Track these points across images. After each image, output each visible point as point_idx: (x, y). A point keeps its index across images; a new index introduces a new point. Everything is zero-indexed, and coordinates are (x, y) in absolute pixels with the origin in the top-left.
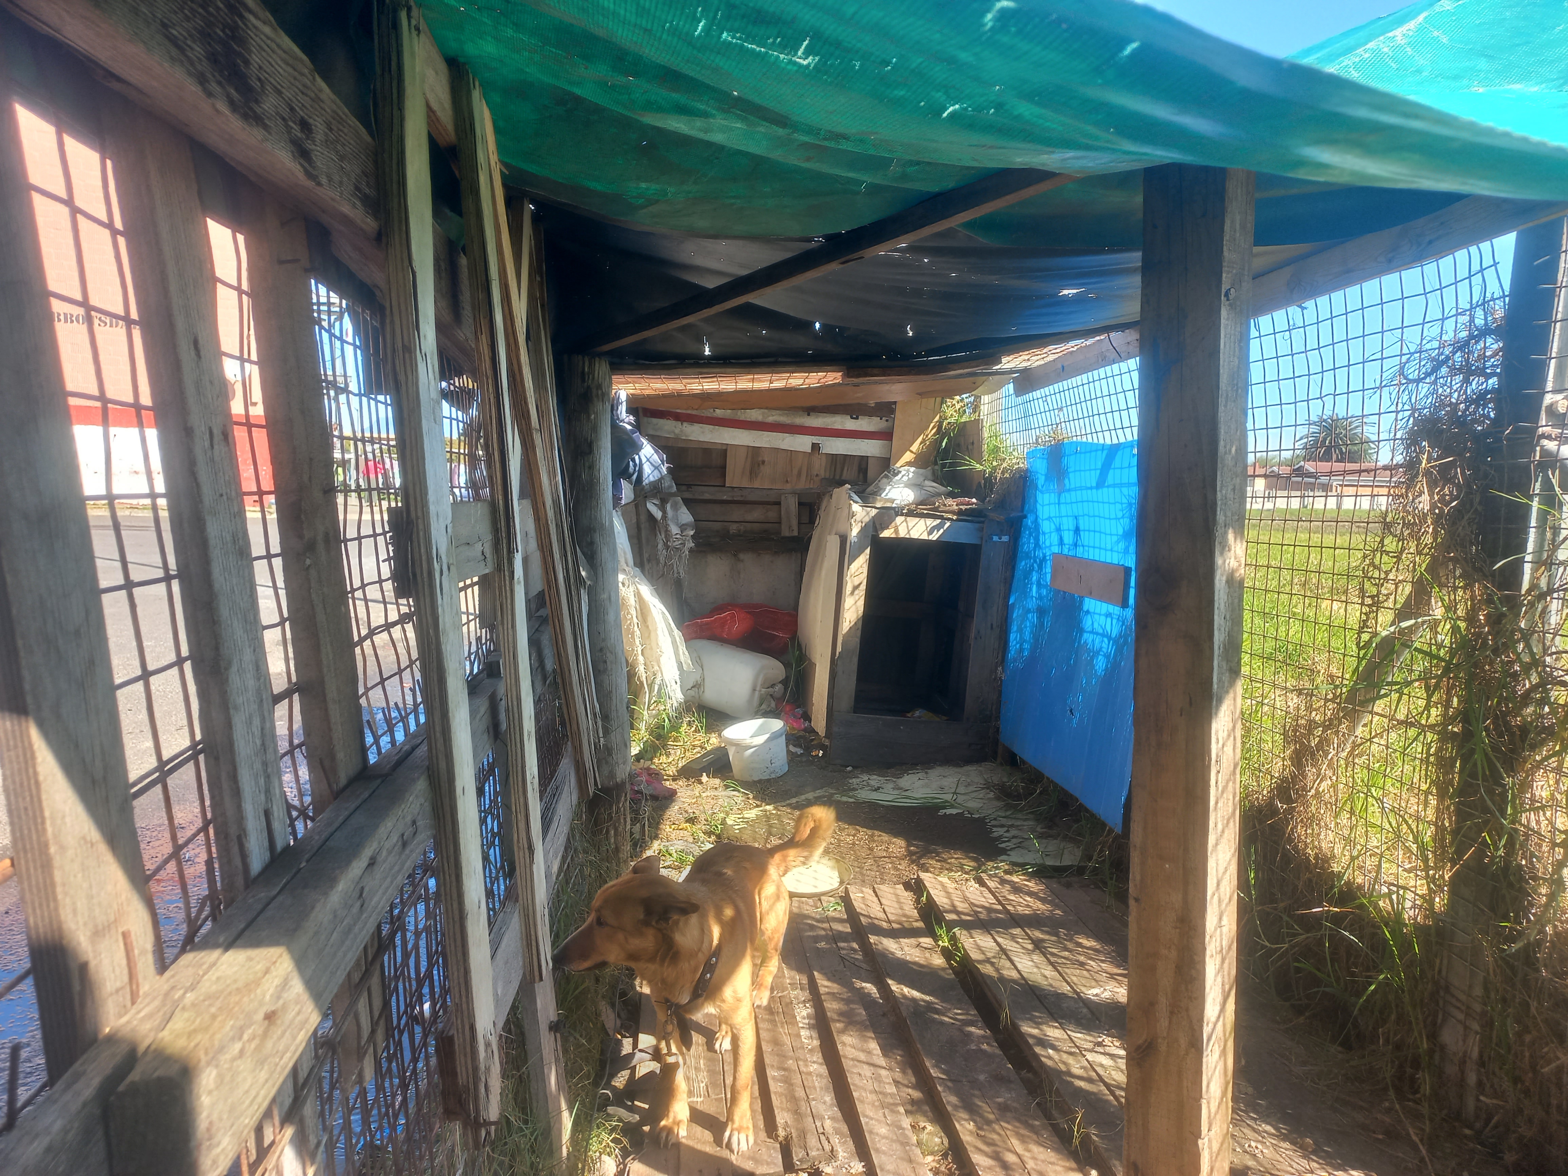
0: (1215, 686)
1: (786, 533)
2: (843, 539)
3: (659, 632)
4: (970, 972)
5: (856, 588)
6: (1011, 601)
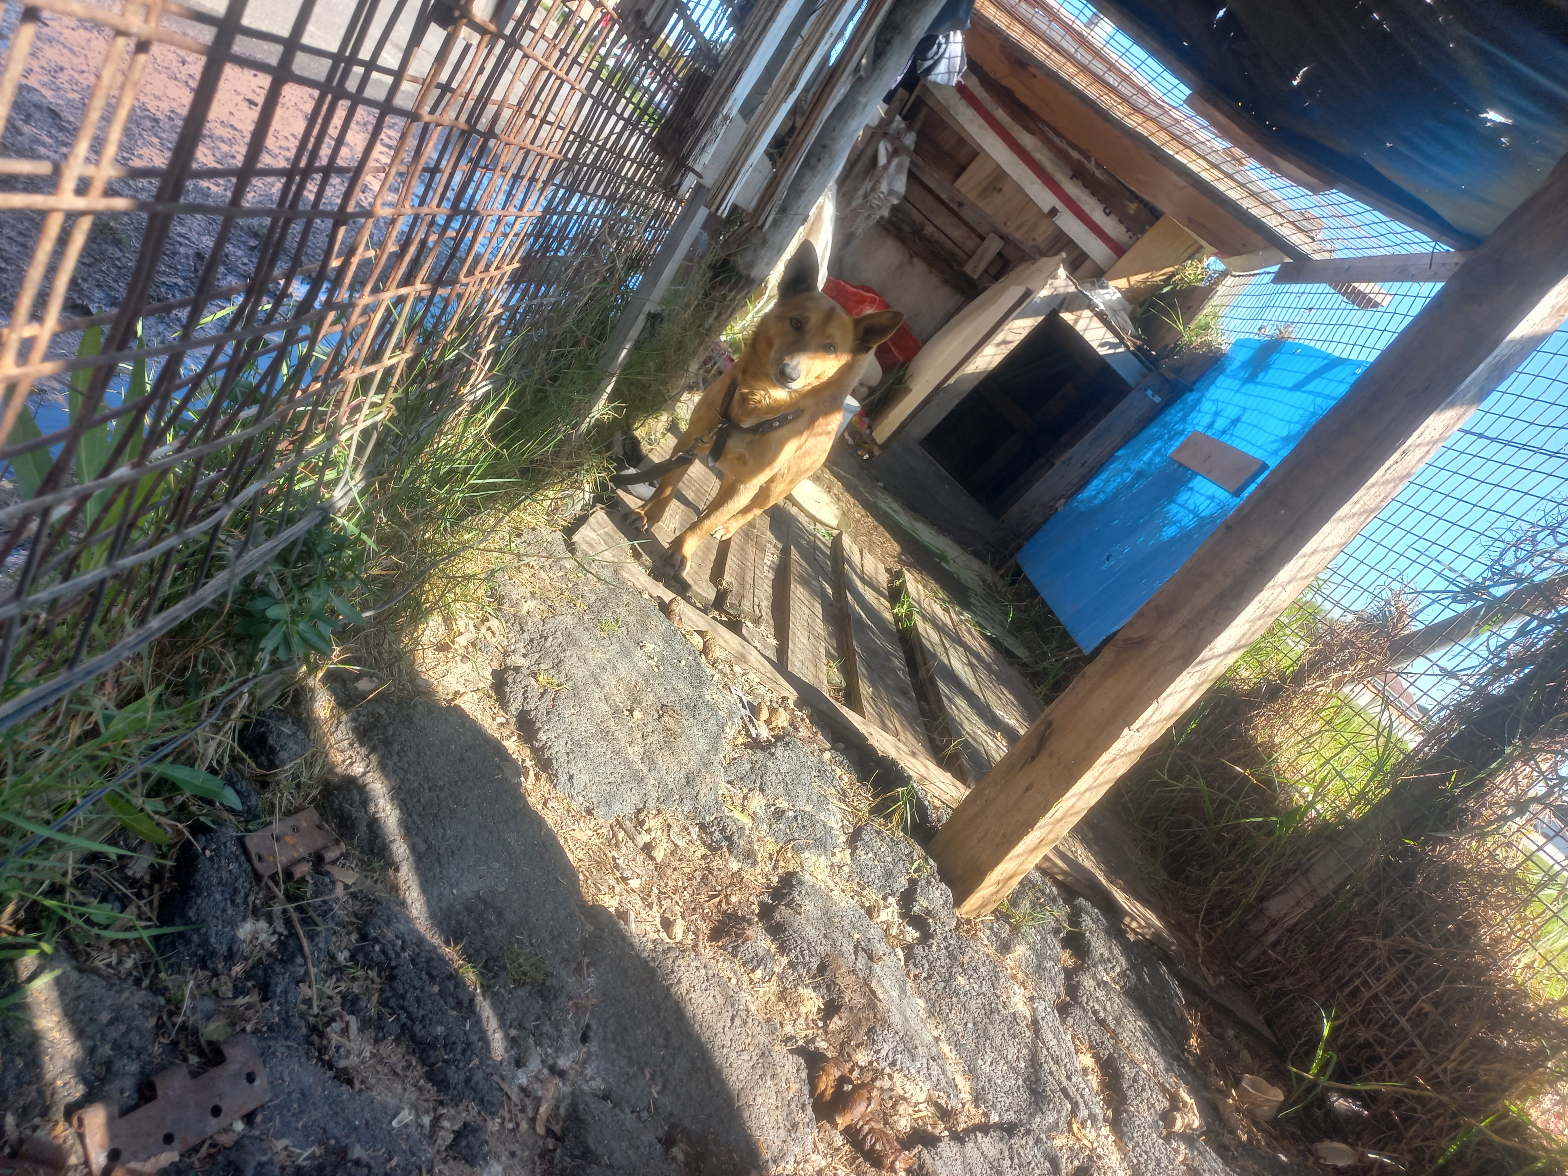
1: (968, 269)
2: (1028, 294)
4: (911, 641)
5: (1005, 342)
6: (1119, 453)
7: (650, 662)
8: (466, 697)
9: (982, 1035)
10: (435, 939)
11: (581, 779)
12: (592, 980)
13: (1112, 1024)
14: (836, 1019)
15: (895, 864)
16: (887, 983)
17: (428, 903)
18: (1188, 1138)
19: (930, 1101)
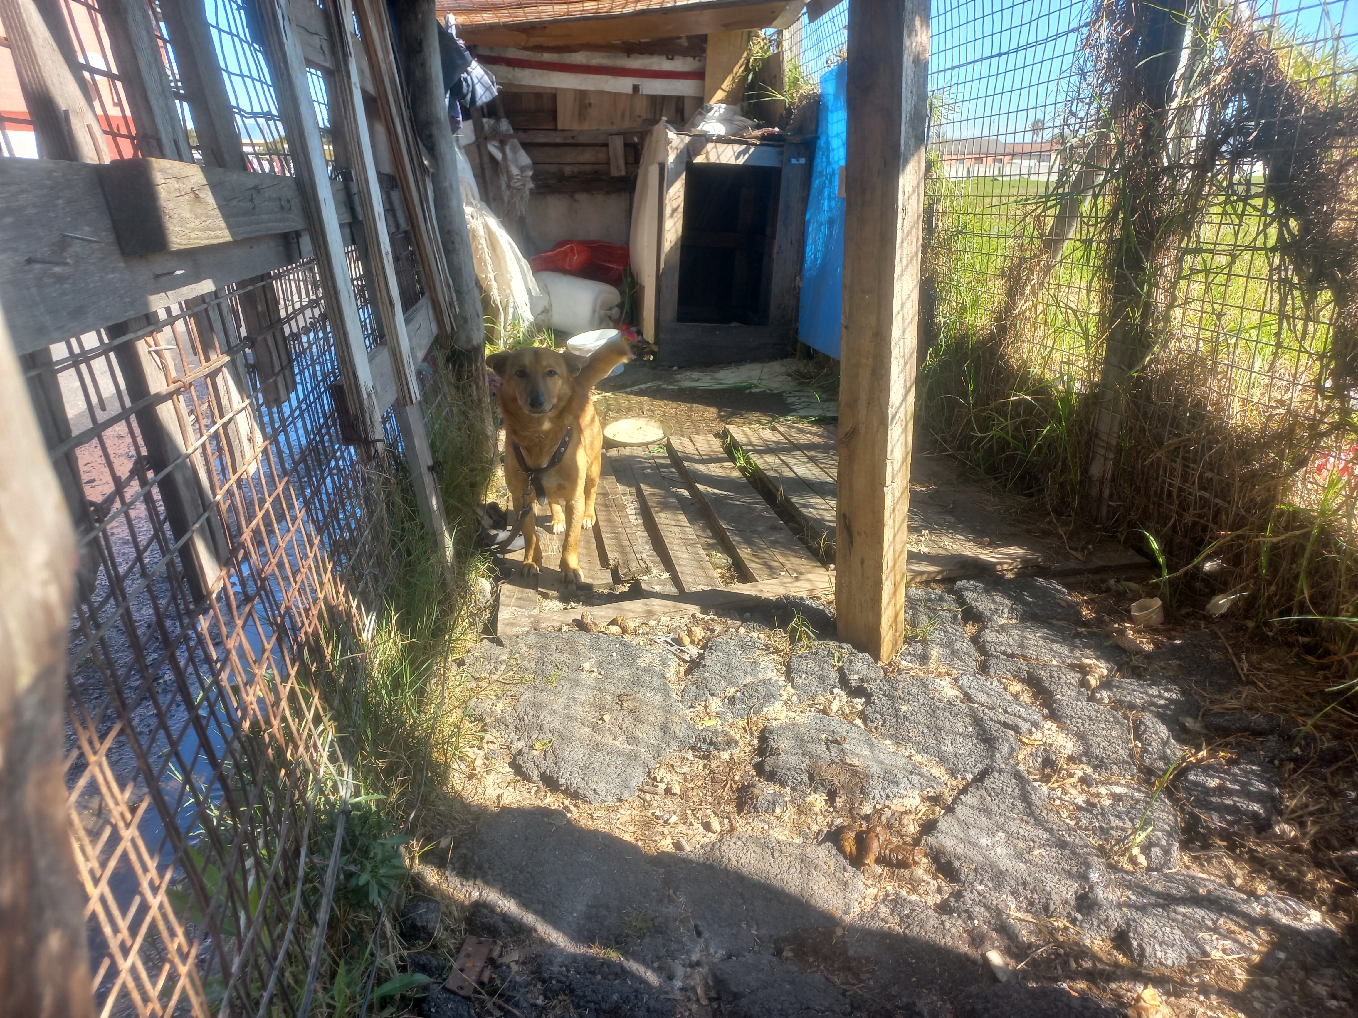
0: (902, 148)
1: (614, 173)
2: (662, 167)
3: (508, 259)
4: (760, 479)
5: (674, 210)
6: (807, 217)
7: (594, 674)
8: (505, 796)
9: (936, 730)
10: (582, 950)
11: (601, 787)
12: (682, 899)
13: (1018, 651)
14: (838, 800)
15: (822, 669)
16: (858, 750)
17: (565, 933)
18: (1106, 684)
19: (923, 799)
